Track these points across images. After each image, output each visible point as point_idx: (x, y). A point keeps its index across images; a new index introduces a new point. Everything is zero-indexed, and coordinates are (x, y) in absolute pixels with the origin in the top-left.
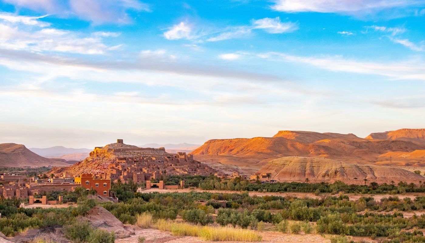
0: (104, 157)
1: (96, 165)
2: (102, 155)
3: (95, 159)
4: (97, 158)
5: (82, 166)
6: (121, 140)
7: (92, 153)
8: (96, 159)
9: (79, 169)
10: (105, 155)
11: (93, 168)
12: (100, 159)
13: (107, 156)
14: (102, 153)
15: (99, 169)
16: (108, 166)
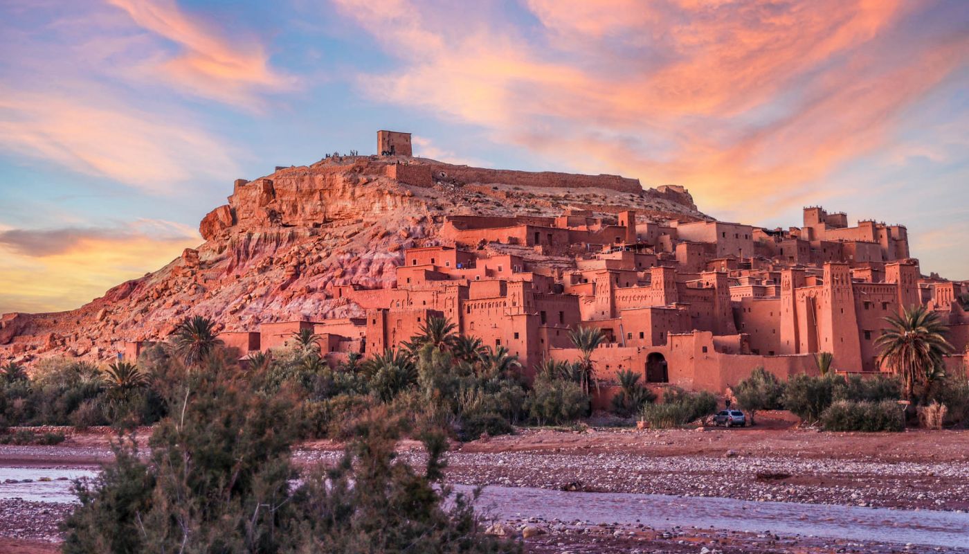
0: (320, 221)
1: (278, 275)
2: (308, 208)
3: (256, 236)
4: (275, 231)
5: (166, 288)
6: (400, 135)
7: (221, 215)
8: (266, 239)
9: (145, 310)
10: (332, 209)
11: (260, 291)
12: (292, 238)
13: (349, 216)
14: (312, 193)
15: (311, 291)
16: (380, 272)
